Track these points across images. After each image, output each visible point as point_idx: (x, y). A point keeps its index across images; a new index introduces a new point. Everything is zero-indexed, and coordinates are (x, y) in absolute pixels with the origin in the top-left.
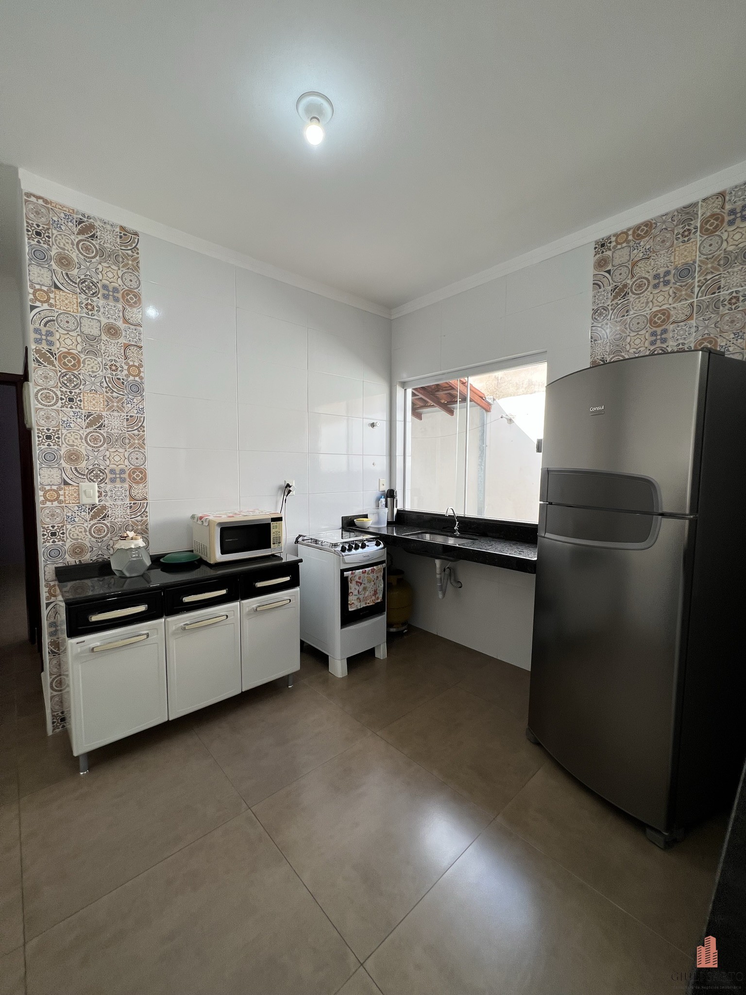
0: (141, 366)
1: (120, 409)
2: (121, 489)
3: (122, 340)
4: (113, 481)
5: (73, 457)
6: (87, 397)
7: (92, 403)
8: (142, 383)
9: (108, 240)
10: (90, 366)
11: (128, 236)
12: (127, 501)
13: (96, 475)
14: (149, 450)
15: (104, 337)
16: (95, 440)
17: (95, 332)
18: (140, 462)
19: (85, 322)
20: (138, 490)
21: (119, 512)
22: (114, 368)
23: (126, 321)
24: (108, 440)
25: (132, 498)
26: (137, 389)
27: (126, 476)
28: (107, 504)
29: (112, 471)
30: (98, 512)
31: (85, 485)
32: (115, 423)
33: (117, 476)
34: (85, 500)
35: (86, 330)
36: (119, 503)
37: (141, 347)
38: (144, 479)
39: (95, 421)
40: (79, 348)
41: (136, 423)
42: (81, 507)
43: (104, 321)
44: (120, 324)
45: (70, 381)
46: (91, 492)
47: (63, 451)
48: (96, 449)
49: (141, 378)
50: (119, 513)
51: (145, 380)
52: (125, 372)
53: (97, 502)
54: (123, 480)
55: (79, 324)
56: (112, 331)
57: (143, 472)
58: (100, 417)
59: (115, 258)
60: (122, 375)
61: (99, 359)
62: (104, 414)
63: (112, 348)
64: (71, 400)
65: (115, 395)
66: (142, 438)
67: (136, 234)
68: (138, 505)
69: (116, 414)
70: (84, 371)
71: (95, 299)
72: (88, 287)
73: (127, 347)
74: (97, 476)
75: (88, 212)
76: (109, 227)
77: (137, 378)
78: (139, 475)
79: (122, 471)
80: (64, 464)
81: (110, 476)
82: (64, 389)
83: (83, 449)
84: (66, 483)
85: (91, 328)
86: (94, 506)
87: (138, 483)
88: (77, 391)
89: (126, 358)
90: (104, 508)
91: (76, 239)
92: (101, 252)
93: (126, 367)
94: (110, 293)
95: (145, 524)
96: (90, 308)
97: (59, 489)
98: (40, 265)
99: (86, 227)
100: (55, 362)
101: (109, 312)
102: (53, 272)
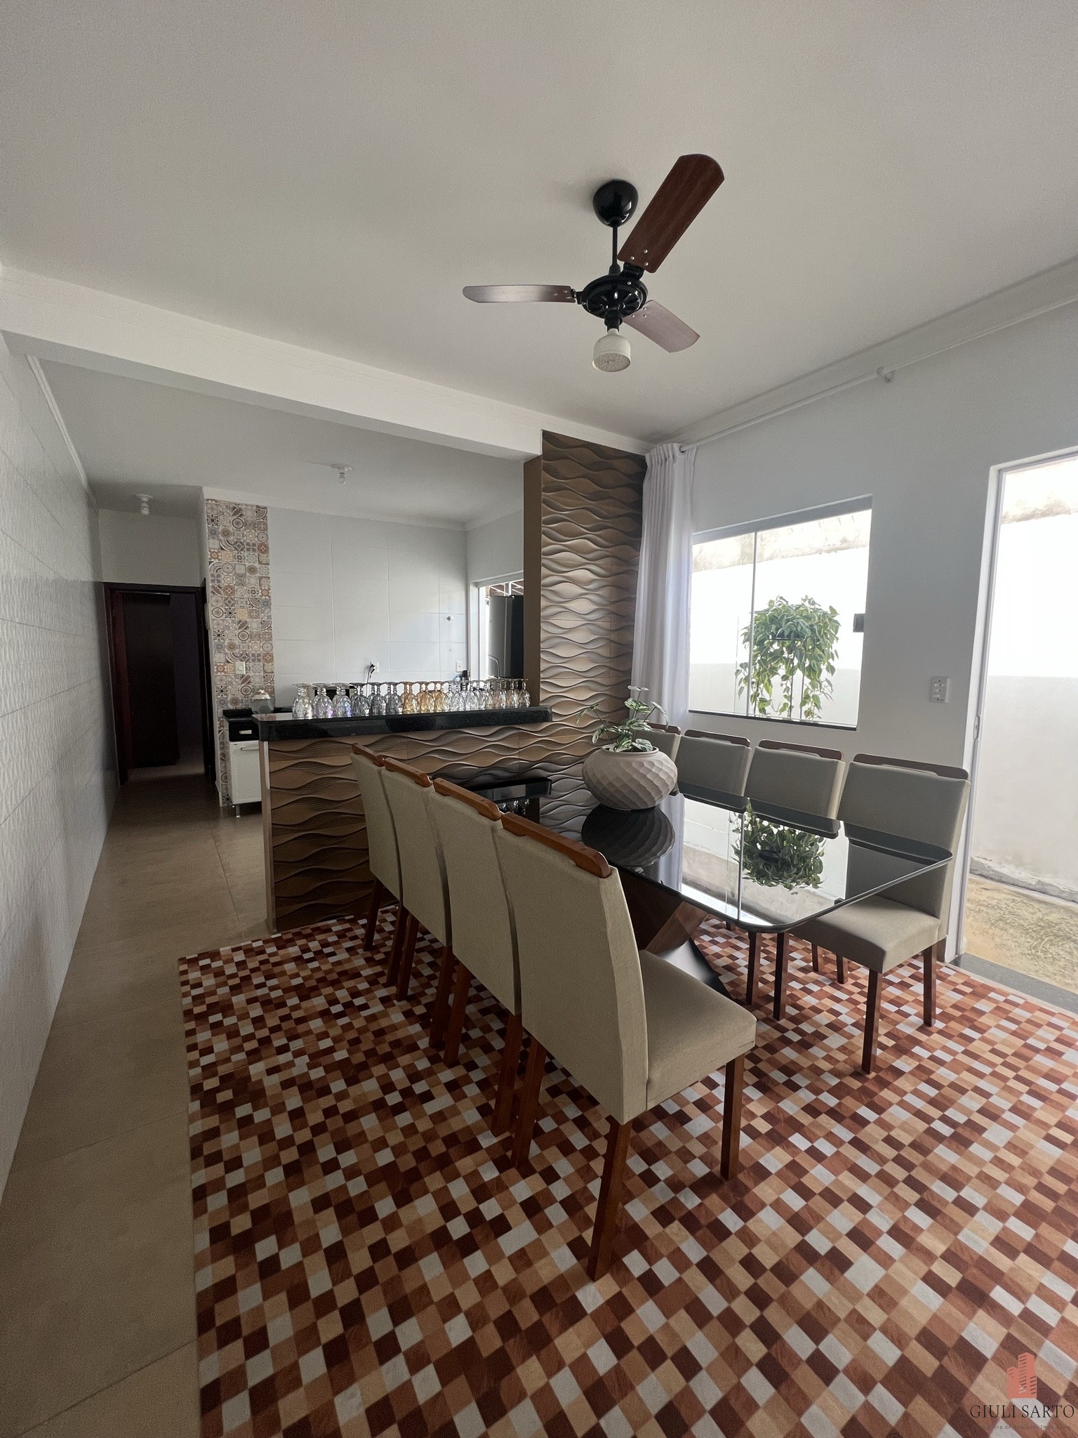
0: (269, 589)
1: (257, 617)
2: (259, 665)
3: (258, 575)
4: (254, 660)
5: (232, 647)
6: (239, 611)
7: (242, 614)
8: (270, 600)
9: (249, 515)
10: (241, 592)
11: (261, 511)
12: (262, 674)
14: (274, 642)
15: (248, 574)
16: (243, 636)
17: (243, 572)
18: (269, 649)
19: (237, 567)
20: (268, 667)
22: (253, 592)
23: (260, 563)
24: (250, 636)
25: (265, 672)
26: (267, 604)
27: (261, 658)
28: (251, 675)
29: (253, 655)
30: (245, 679)
31: (238, 663)
32: (254, 625)
33: (256, 658)
34: (238, 672)
35: (238, 571)
36: (257, 674)
37: (269, 578)
38: (272, 660)
39: (243, 625)
40: (234, 582)
41: (266, 624)
42: (236, 676)
43: (247, 564)
44: (257, 565)
45: (229, 602)
46: (241, 667)
47: (226, 643)
48: (244, 642)
49: (270, 597)
50: (257, 680)
51: (272, 598)
52: (260, 594)
53: (245, 673)
54: (259, 660)
55: (234, 568)
56: (252, 570)
57: (271, 656)
58: (246, 622)
59: (254, 525)
60: (258, 596)
61: (245, 588)
62: (248, 620)
63: (252, 581)
64: (230, 613)
65: (254, 608)
66: (270, 634)
67: (266, 508)
68: (268, 676)
69: (255, 620)
70: (237, 595)
71: (242, 552)
72: (239, 546)
73: (260, 578)
74: (244, 658)
75: (238, 502)
76: (249, 507)
77: (267, 597)
78: (268, 658)
79: (259, 655)
80: (227, 651)
81: (252, 658)
82: (226, 607)
83: (237, 642)
84: (228, 662)
85: (241, 569)
86: (243, 676)
87: (268, 662)
88: (233, 608)
89: (260, 585)
90: (249, 677)
91: (231, 519)
92: (245, 524)
93: (260, 591)
94: (251, 547)
95: (273, 688)
96: (240, 558)
97: (225, 665)
98: (214, 538)
99: (237, 511)
100: (222, 592)
101: (250, 559)
102: (220, 540)
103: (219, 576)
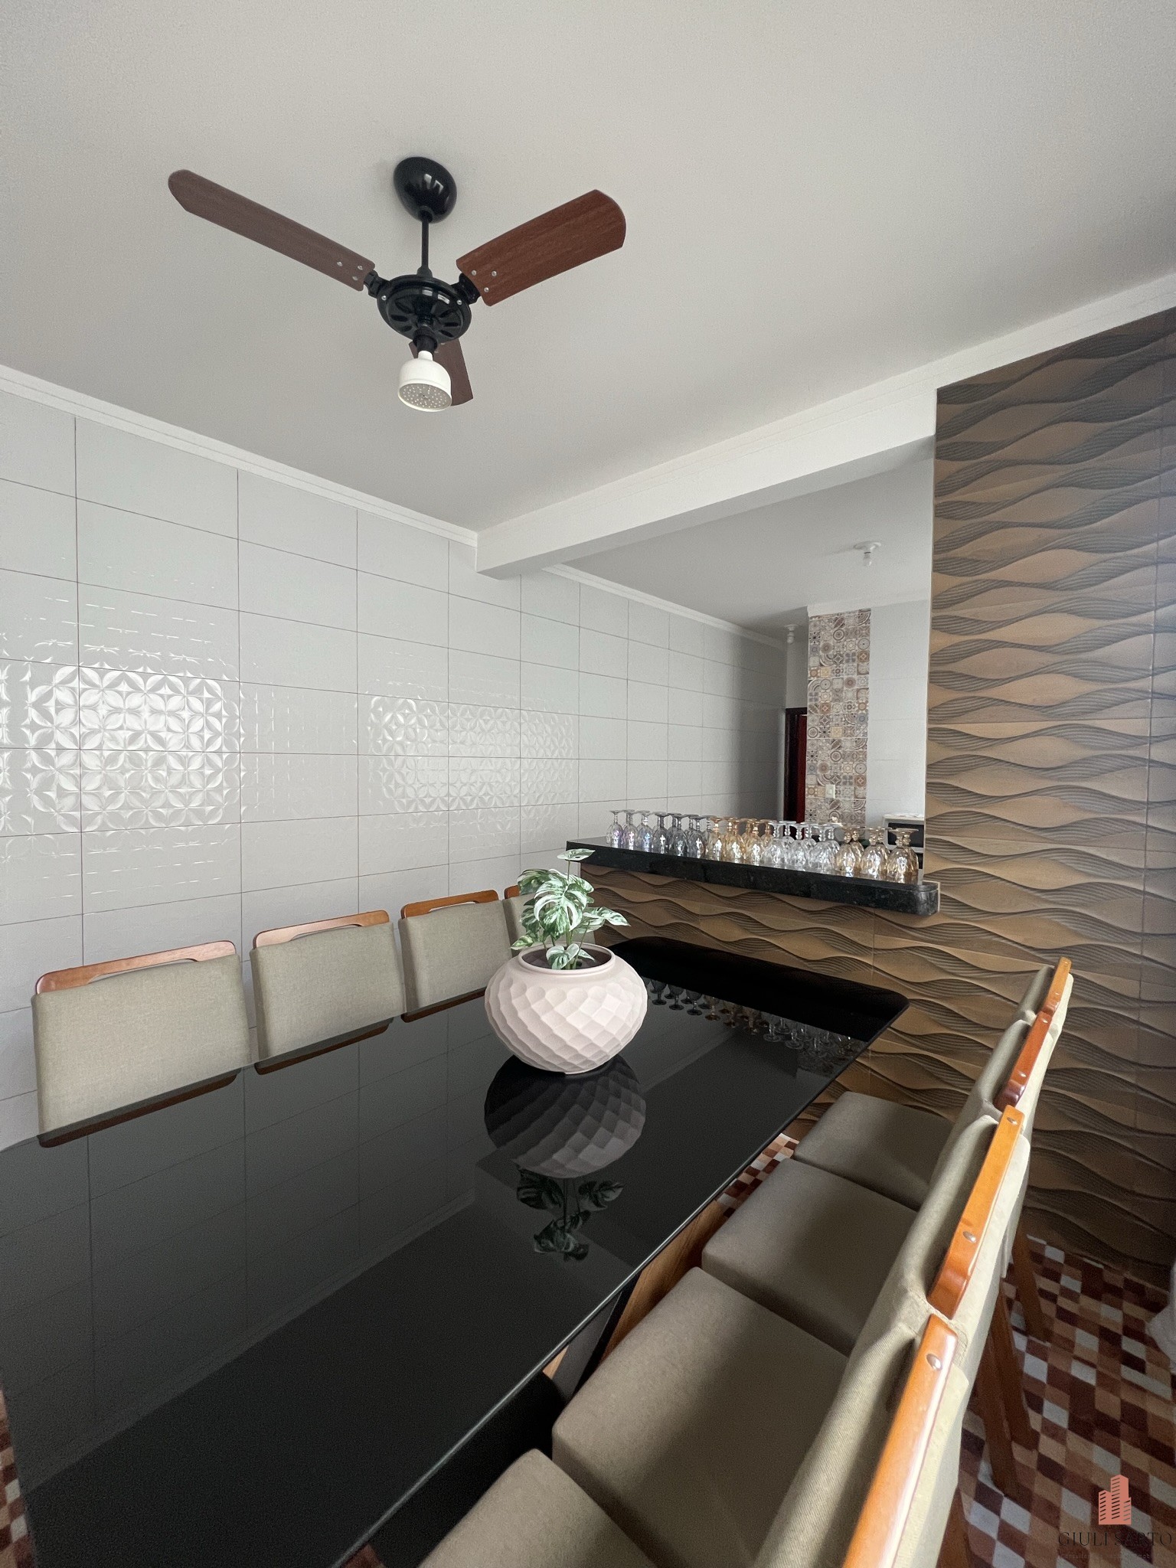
0: (867, 702)
1: (852, 734)
2: (849, 790)
3: (856, 687)
4: (845, 784)
5: (824, 768)
6: (833, 729)
7: (836, 733)
8: (867, 714)
9: (850, 623)
10: (838, 708)
11: (864, 615)
12: (853, 799)
13: (835, 780)
14: (869, 762)
15: (845, 688)
16: (836, 756)
17: (840, 686)
18: (862, 771)
19: (835, 681)
20: (860, 791)
21: (847, 805)
22: (849, 707)
23: (859, 673)
24: (843, 756)
25: (856, 797)
26: (864, 719)
27: (852, 781)
28: (840, 799)
29: (845, 777)
31: (828, 786)
32: (848, 745)
33: (848, 780)
34: (827, 796)
35: (835, 686)
36: (848, 799)
37: (868, 689)
38: (864, 784)
39: (836, 744)
40: (831, 698)
41: (862, 744)
42: (826, 800)
43: (845, 677)
44: (855, 677)
45: (825, 720)
46: (831, 791)
47: (820, 762)
48: (836, 762)
49: (867, 711)
51: (869, 712)
52: (857, 709)
53: (834, 797)
54: (851, 784)
55: (832, 684)
56: (850, 683)
57: (864, 778)
58: (840, 741)
59: (856, 633)
60: (854, 711)
61: (841, 704)
62: (842, 739)
63: (849, 694)
64: (824, 732)
65: (849, 725)
66: (865, 754)
67: (869, 610)
68: (859, 801)
69: (849, 738)
70: (833, 712)
71: (841, 665)
72: (838, 658)
73: (858, 691)
75: (842, 611)
76: (852, 614)
77: (864, 712)
78: (860, 781)
79: (851, 777)
80: (819, 773)
81: (843, 780)
82: (822, 726)
83: (829, 763)
84: (819, 784)
85: (838, 684)
86: (832, 800)
87: (860, 786)
88: (828, 726)
89: (858, 698)
90: (838, 801)
91: (833, 631)
92: (846, 634)
93: (857, 705)
94: (850, 658)
95: (863, 816)
96: (838, 672)
97: (815, 787)
98: (814, 656)
99: (839, 621)
100: (818, 711)
101: (848, 670)
102: (820, 657)
103: (816, 694)
